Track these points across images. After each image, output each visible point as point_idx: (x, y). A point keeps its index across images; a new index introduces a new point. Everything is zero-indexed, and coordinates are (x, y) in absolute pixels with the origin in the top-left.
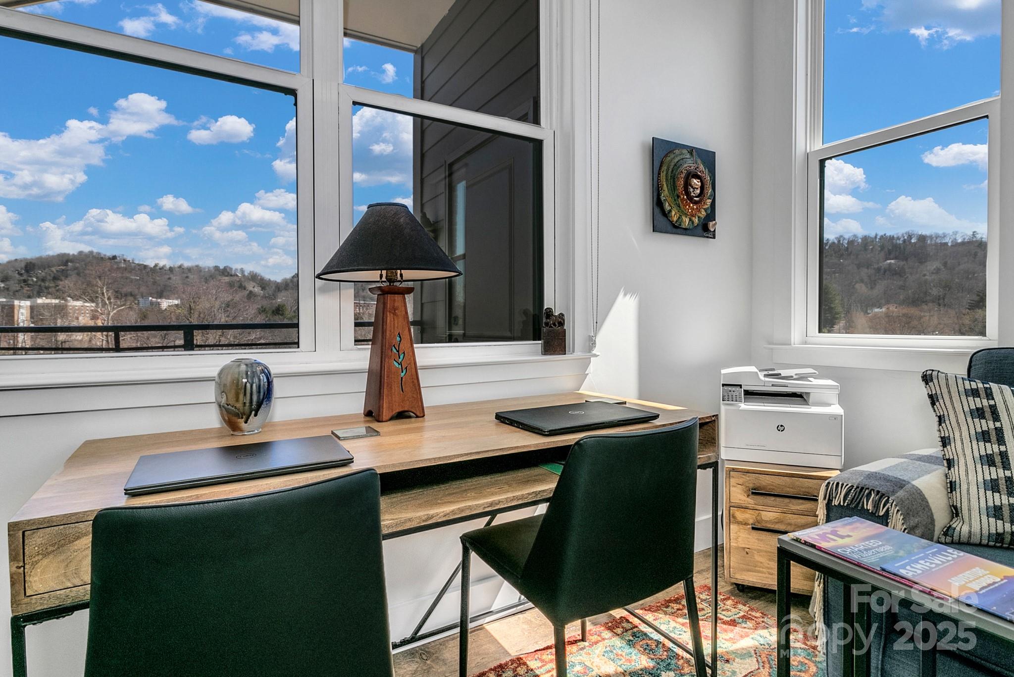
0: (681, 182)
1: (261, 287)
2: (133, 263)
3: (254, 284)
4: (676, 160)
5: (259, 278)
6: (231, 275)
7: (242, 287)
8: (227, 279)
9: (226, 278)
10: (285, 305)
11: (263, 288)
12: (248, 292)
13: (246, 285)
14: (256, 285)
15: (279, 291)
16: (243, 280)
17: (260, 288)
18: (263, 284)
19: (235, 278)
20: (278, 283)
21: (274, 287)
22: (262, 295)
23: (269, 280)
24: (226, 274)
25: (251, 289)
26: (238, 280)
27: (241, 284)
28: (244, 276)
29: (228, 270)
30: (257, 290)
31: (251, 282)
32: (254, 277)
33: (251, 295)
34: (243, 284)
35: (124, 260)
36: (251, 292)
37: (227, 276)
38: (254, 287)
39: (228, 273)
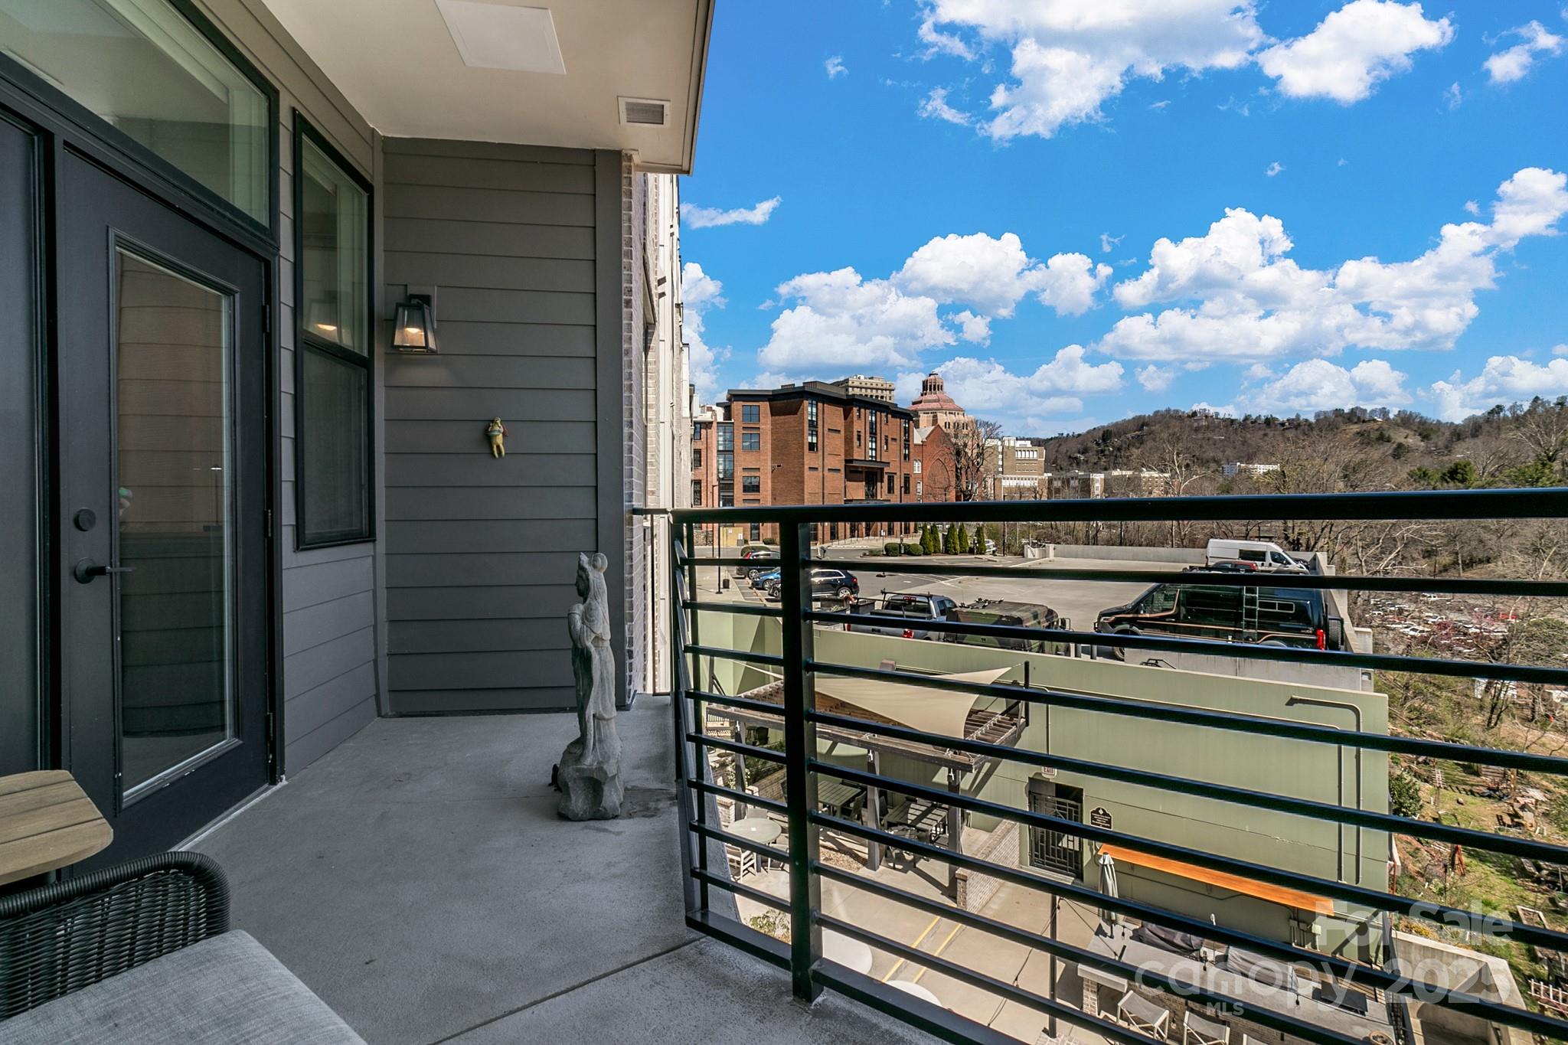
1: (1420, 435)
2: (1217, 418)
3: (1407, 431)
5: (1418, 420)
6: (1364, 421)
7: (1383, 438)
8: (1355, 428)
9: (1356, 426)
10: (1469, 464)
11: (1425, 437)
12: (1395, 445)
13: (1392, 435)
14: (1411, 433)
15: (1459, 439)
16: (1385, 426)
17: (1419, 438)
18: (1426, 430)
19: (1372, 424)
20: (1457, 426)
21: (1447, 434)
22: (1421, 449)
23: (1438, 421)
24: (1356, 420)
25: (1402, 440)
26: (1376, 427)
27: (1381, 433)
28: (1388, 419)
29: (1358, 414)
30: (1413, 441)
31: (1402, 429)
32: (1406, 420)
33: (1400, 451)
34: (1386, 434)
35: (1206, 416)
36: (1400, 446)
37: (1356, 423)
38: (1406, 437)
39: (1359, 418)
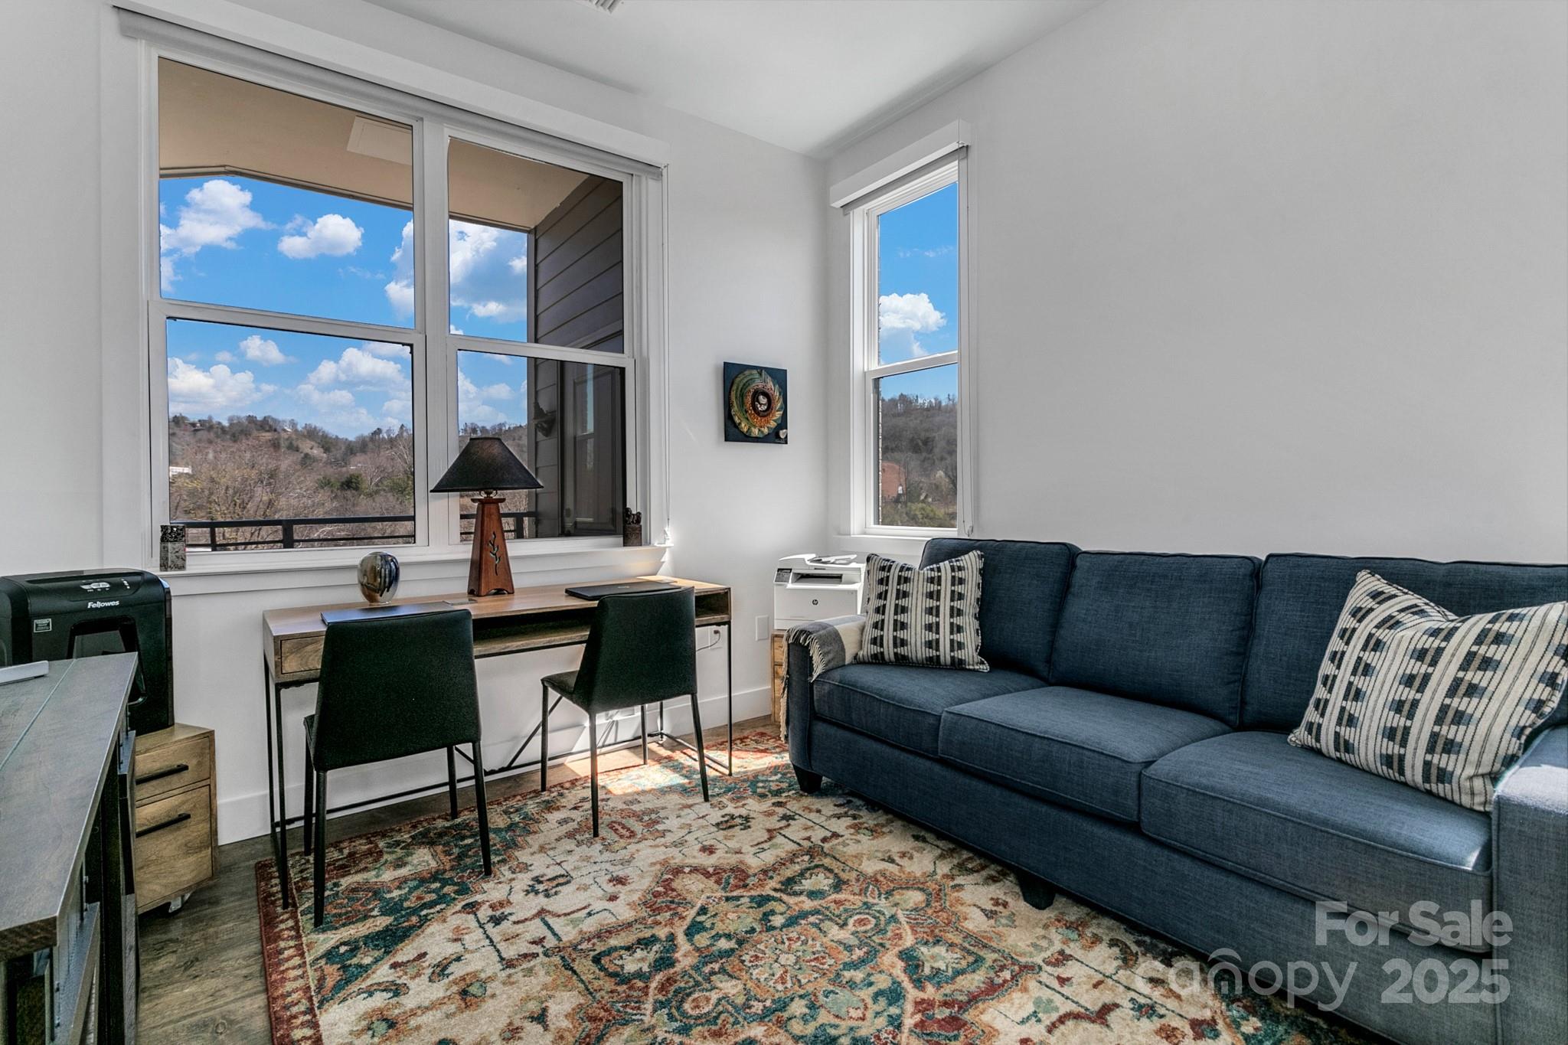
0: (749, 399)
1: (323, 447)
3: (313, 443)
4: (746, 380)
5: (321, 434)
6: (275, 430)
7: (293, 448)
8: (268, 436)
9: (267, 433)
10: (361, 475)
11: (327, 450)
12: (302, 455)
13: (300, 446)
14: (316, 445)
15: (352, 454)
16: (294, 436)
17: (322, 450)
18: (327, 443)
19: (282, 433)
20: (351, 442)
21: (343, 448)
22: (324, 460)
23: (337, 437)
24: (267, 428)
25: (308, 450)
26: (286, 437)
27: (291, 443)
28: (296, 431)
29: (271, 423)
30: (317, 452)
31: (308, 441)
32: (311, 433)
33: (307, 460)
34: (295, 444)
36: (307, 455)
37: (268, 431)
38: (311, 449)
39: (270, 427)
